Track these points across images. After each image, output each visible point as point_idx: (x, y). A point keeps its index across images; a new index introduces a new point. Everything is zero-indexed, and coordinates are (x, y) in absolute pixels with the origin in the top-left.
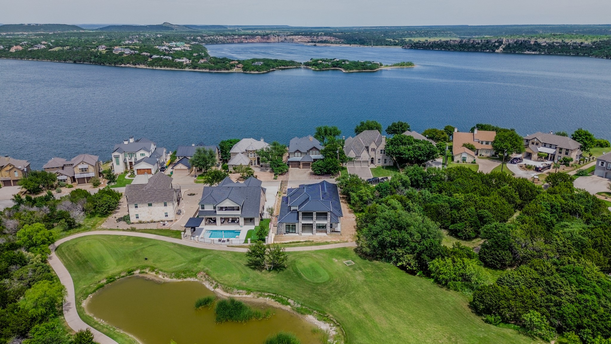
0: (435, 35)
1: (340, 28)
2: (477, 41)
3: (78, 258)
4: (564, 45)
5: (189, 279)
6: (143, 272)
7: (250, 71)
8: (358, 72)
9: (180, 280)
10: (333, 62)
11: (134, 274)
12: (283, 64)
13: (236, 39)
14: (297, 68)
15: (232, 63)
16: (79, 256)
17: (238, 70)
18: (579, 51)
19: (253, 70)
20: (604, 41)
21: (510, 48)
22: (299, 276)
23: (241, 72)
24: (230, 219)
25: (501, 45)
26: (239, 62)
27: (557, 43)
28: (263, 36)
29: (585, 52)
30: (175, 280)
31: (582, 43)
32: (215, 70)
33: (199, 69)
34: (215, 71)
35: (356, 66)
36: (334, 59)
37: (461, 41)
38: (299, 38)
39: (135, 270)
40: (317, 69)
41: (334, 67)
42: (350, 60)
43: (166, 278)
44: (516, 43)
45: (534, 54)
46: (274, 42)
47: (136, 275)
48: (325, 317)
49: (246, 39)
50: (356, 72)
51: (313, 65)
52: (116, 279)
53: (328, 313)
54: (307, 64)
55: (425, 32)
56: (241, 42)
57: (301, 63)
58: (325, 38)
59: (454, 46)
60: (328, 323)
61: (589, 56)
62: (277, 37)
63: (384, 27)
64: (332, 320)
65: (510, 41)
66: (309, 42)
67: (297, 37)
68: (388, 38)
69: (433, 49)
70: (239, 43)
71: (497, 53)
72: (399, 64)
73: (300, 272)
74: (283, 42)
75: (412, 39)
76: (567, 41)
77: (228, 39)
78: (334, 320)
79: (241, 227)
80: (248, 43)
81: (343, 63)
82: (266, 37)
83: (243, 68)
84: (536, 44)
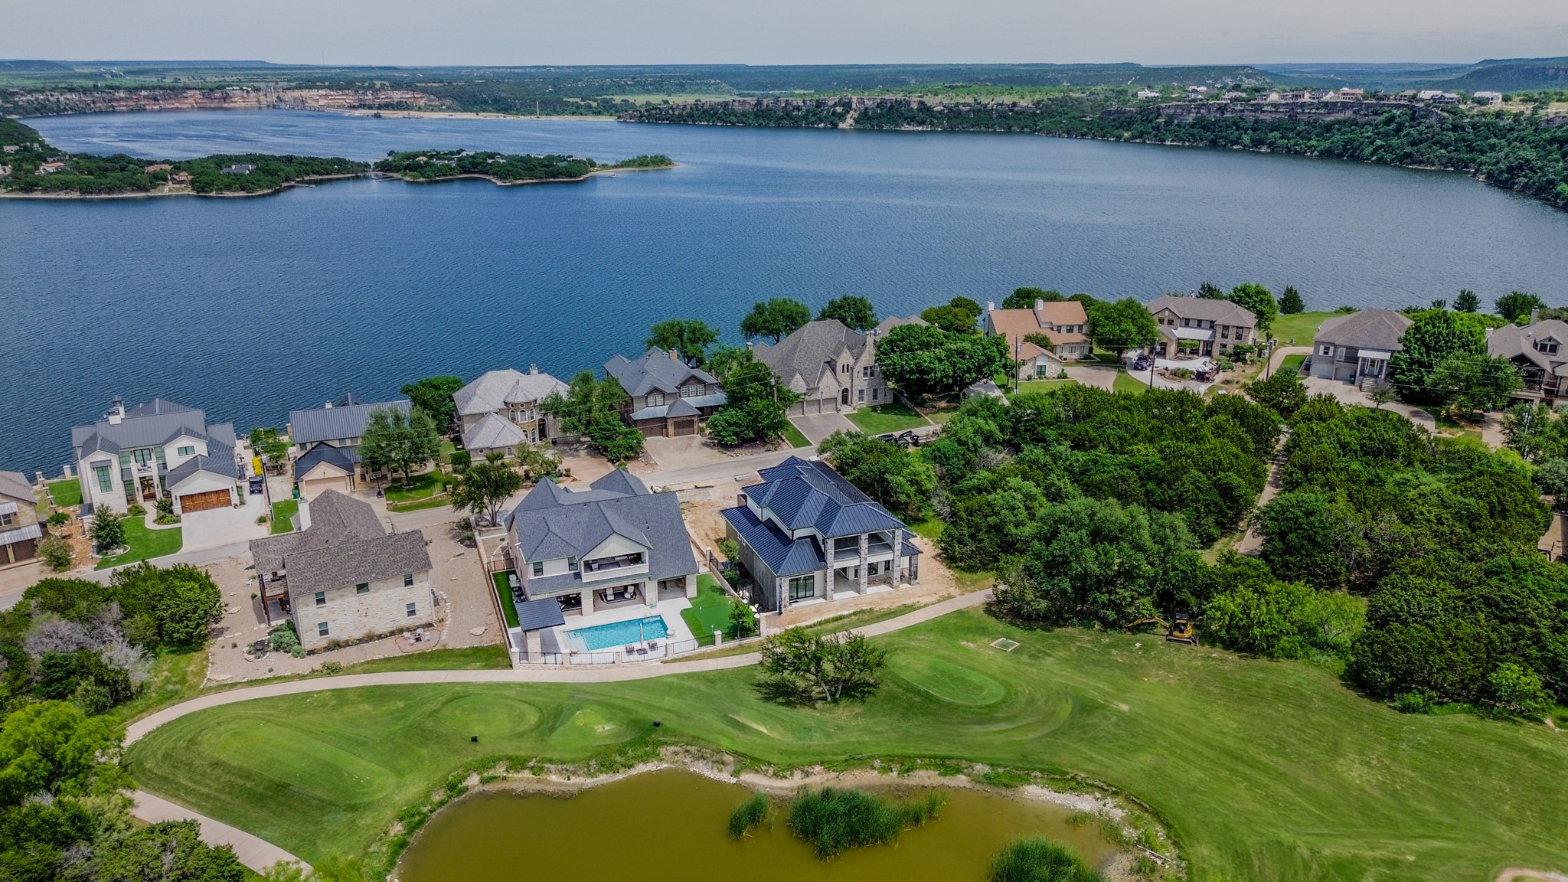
0: (682, 88)
1: (426, 69)
2: (795, 103)
3: (240, 782)
4: (979, 111)
5: (641, 768)
6: (493, 779)
7: (221, 190)
8: (537, 183)
9: (619, 777)
10: (460, 160)
11: (467, 789)
12: (316, 168)
13: (121, 99)
14: (357, 178)
15: (151, 169)
16: (241, 777)
17: (178, 189)
18: (1011, 122)
19: (228, 188)
20: (1057, 99)
21: (869, 118)
22: (928, 697)
23: (189, 196)
24: (610, 592)
25: (848, 112)
26: (177, 167)
27: (965, 105)
28: (208, 91)
29: (1022, 123)
30: (604, 778)
31: (1014, 104)
32: (100, 192)
33: (46, 190)
34: (103, 196)
35: (530, 170)
36: (459, 153)
37: (759, 103)
38: (321, 96)
39: (464, 778)
40: (421, 180)
41: (465, 172)
42: (505, 153)
43: (574, 780)
44: (880, 105)
45: (922, 132)
46: (246, 109)
47: (476, 790)
48: (1068, 780)
49: (155, 99)
50: (532, 184)
51: (405, 169)
52: (425, 815)
53: (1070, 770)
54: (385, 167)
55: (654, 81)
56: (141, 110)
57: (367, 165)
58: (397, 96)
59: (743, 114)
60: (1087, 793)
61: (1033, 132)
62: (253, 94)
63: (545, 67)
64: (1091, 785)
65: (866, 101)
66: (352, 107)
67: (314, 92)
68: (566, 95)
69: (694, 122)
70: (132, 111)
71: (844, 131)
72: (634, 161)
73: (923, 689)
74: (274, 107)
75: (630, 98)
76: (984, 100)
77: (94, 102)
78: (1098, 783)
79: (652, 606)
80: (161, 110)
81: (490, 161)
82: (218, 95)
83: (192, 183)
84: (924, 108)
